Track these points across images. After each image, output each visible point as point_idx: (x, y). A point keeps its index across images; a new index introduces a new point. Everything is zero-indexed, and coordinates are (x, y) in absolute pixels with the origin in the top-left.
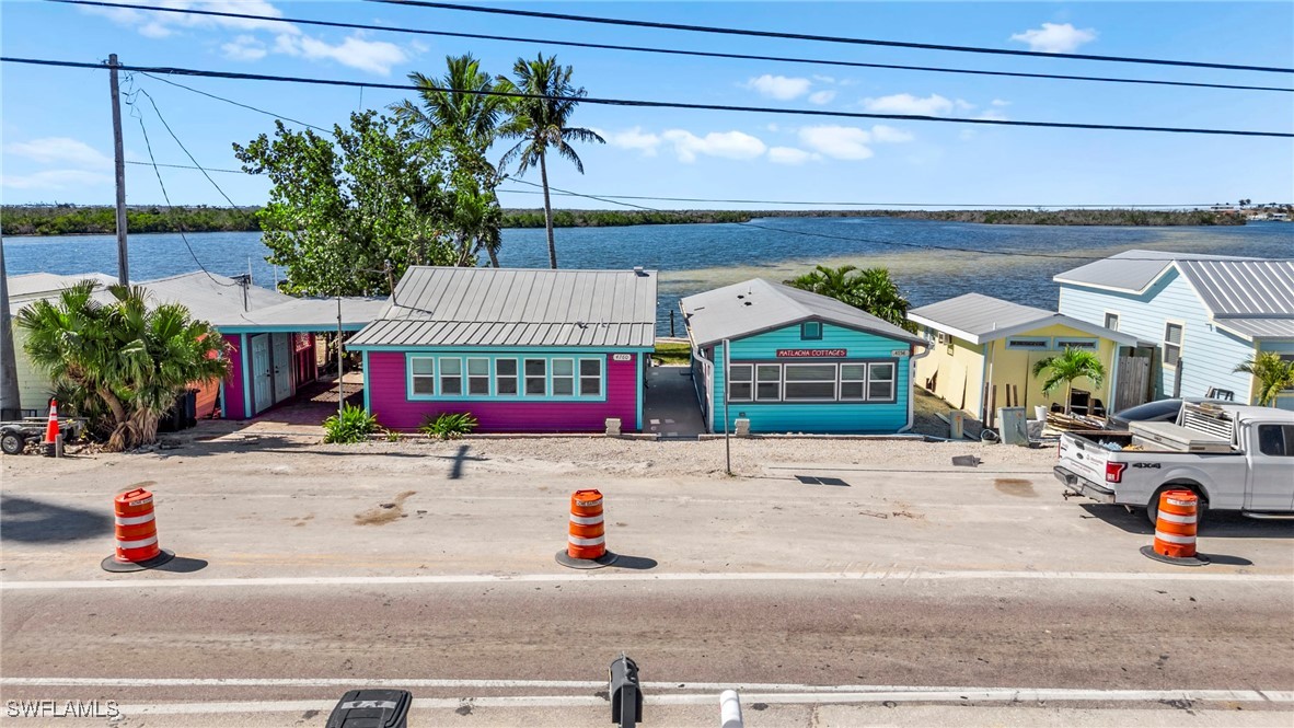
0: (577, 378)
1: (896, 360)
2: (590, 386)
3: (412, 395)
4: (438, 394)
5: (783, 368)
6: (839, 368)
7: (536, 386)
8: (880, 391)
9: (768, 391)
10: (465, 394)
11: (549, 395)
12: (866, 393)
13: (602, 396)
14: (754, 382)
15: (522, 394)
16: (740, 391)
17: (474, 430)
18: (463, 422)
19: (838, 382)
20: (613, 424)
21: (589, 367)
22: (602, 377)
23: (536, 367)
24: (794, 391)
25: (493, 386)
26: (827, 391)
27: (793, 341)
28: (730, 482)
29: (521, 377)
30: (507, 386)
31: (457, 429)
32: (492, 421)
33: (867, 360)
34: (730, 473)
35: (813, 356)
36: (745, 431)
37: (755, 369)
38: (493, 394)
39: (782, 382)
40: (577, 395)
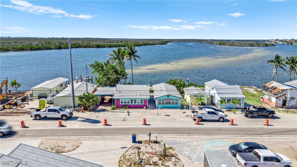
0: (140, 102)
1: (178, 100)
2: (142, 103)
3: (120, 104)
4: (123, 104)
5: (165, 100)
6: (171, 100)
7: (135, 103)
8: (176, 103)
9: (163, 103)
10: (127, 104)
11: (137, 104)
12: (175, 104)
13: (143, 104)
14: (161, 102)
15: (133, 104)
16: (160, 103)
17: (128, 108)
18: (127, 107)
19: (171, 102)
20: (145, 107)
21: (142, 100)
22: (143, 102)
23: (135, 100)
24: (166, 103)
25: (130, 103)
26: (170, 103)
27: (166, 97)
28: (158, 116)
29: (133, 101)
30: (132, 103)
31: (126, 108)
32: (130, 107)
33: (175, 100)
34: (158, 115)
35: (168, 99)
36: (160, 108)
37: (161, 100)
38: (130, 104)
39: (165, 102)
40: (140, 104)
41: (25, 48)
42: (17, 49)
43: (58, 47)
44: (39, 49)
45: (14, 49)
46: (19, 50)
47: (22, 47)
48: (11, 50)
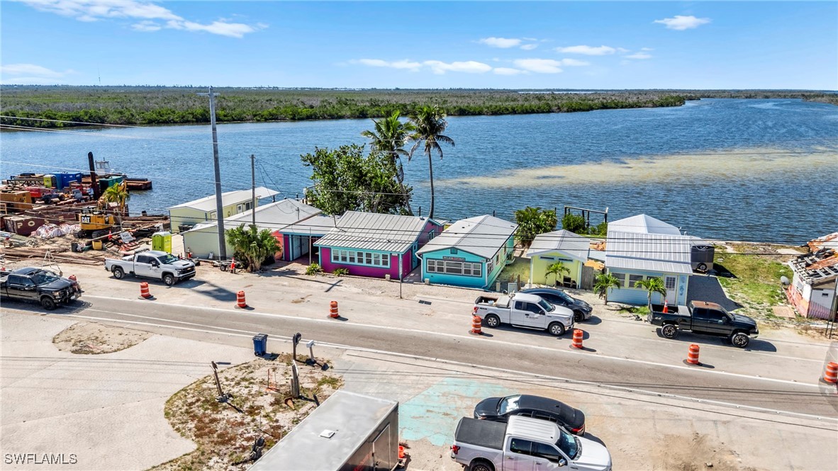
0: (381, 260)
1: (482, 263)
2: (385, 263)
3: (333, 261)
4: (340, 261)
5: (445, 262)
6: (463, 264)
7: (369, 262)
8: (477, 273)
9: (440, 270)
10: (348, 262)
11: (373, 264)
12: (472, 273)
13: (388, 266)
14: (436, 266)
15: (364, 264)
16: (432, 269)
17: (347, 274)
18: (345, 272)
19: (463, 268)
20: (388, 276)
21: (385, 257)
22: (389, 260)
23: (369, 255)
24: (449, 270)
25: (356, 260)
26: (459, 271)
27: (448, 254)
28: (401, 301)
29: (364, 258)
30: (360, 261)
31: (343, 273)
32: (353, 272)
33: (472, 262)
34: (401, 298)
35: (454, 259)
36: (428, 283)
37: (436, 262)
38: (356, 263)
39: (445, 267)
40: (381, 265)
41: (281, 114)
42: (262, 116)
43: (357, 114)
44: (313, 117)
45: (255, 116)
46: (266, 120)
47: (274, 112)
48: (248, 118)
